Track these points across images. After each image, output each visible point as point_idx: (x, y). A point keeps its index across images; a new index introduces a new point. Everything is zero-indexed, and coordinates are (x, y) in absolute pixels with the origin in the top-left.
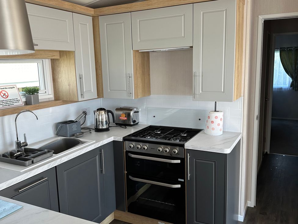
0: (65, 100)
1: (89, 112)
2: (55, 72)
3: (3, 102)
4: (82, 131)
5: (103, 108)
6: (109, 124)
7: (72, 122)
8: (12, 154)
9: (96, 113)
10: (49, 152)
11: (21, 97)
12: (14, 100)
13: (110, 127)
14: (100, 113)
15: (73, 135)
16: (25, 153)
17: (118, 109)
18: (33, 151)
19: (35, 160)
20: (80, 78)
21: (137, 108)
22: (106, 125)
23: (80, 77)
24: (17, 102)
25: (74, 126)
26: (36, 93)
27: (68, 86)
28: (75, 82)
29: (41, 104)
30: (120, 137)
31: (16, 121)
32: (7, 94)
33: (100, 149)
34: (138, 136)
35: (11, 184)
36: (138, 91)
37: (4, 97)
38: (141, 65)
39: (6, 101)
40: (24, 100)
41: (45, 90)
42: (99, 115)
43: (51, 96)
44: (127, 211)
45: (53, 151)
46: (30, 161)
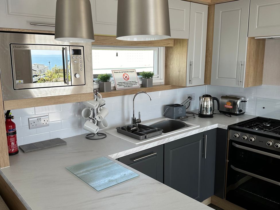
0: (174, 85)
1: (194, 97)
2: (168, 59)
3: (125, 83)
4: (187, 115)
5: (209, 95)
6: (213, 111)
7: (178, 105)
8: (128, 128)
9: (201, 99)
10: (159, 130)
11: (139, 80)
12: (133, 82)
13: (214, 114)
14: (206, 99)
15: (179, 118)
16: (139, 129)
17: (223, 97)
18: (145, 127)
19: (147, 136)
20: (190, 65)
21: (244, 98)
22: (210, 112)
23: (190, 63)
24: (135, 84)
25: (180, 109)
26: (151, 78)
27: (178, 72)
28: (185, 69)
29: (153, 88)
30: (225, 125)
31: (134, 100)
32: (128, 77)
33: (203, 134)
34: (244, 126)
35: (128, 153)
36: (249, 79)
37: (126, 79)
38: (254, 53)
39: (127, 83)
40: (140, 82)
41: (158, 75)
42: (204, 102)
43: (162, 81)
44: (225, 199)
45: (163, 130)
46: (144, 136)
